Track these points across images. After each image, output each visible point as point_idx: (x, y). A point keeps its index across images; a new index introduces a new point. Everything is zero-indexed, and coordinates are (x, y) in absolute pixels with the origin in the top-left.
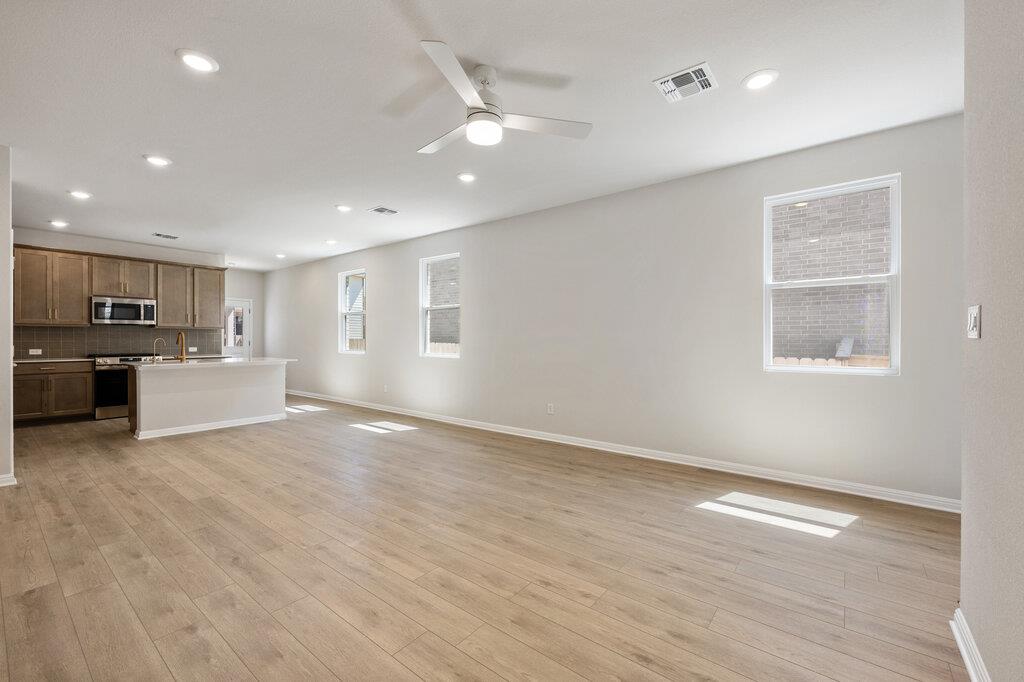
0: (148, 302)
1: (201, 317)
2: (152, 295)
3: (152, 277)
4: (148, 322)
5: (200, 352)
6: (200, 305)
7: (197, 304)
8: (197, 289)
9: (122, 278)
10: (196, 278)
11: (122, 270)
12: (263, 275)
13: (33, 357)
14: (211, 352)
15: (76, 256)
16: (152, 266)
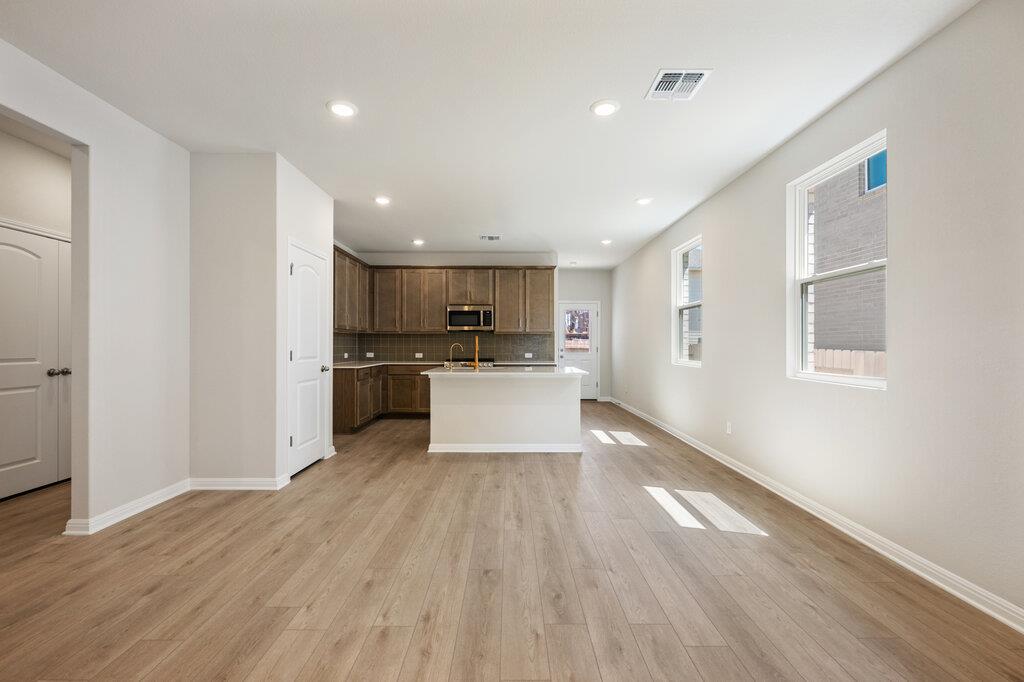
0: (487, 308)
1: (531, 320)
2: (491, 302)
3: (491, 283)
4: (487, 328)
5: (536, 358)
6: (531, 308)
7: (528, 307)
8: (528, 292)
9: (469, 285)
10: (528, 280)
11: (469, 279)
12: (609, 273)
13: (418, 360)
14: (544, 359)
15: (437, 271)
16: (491, 271)
